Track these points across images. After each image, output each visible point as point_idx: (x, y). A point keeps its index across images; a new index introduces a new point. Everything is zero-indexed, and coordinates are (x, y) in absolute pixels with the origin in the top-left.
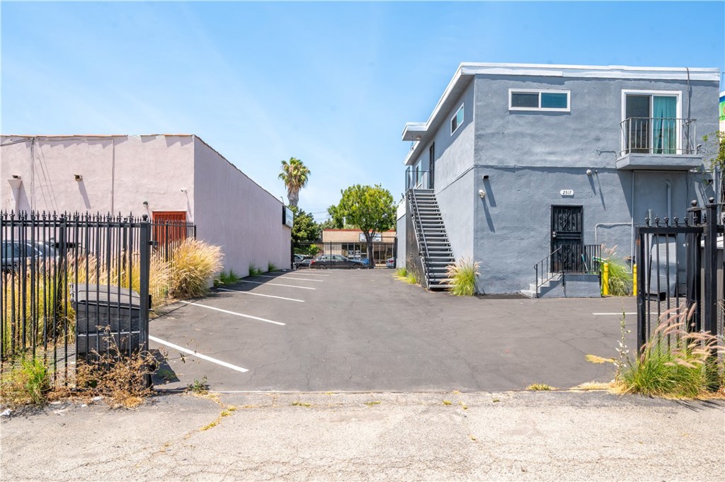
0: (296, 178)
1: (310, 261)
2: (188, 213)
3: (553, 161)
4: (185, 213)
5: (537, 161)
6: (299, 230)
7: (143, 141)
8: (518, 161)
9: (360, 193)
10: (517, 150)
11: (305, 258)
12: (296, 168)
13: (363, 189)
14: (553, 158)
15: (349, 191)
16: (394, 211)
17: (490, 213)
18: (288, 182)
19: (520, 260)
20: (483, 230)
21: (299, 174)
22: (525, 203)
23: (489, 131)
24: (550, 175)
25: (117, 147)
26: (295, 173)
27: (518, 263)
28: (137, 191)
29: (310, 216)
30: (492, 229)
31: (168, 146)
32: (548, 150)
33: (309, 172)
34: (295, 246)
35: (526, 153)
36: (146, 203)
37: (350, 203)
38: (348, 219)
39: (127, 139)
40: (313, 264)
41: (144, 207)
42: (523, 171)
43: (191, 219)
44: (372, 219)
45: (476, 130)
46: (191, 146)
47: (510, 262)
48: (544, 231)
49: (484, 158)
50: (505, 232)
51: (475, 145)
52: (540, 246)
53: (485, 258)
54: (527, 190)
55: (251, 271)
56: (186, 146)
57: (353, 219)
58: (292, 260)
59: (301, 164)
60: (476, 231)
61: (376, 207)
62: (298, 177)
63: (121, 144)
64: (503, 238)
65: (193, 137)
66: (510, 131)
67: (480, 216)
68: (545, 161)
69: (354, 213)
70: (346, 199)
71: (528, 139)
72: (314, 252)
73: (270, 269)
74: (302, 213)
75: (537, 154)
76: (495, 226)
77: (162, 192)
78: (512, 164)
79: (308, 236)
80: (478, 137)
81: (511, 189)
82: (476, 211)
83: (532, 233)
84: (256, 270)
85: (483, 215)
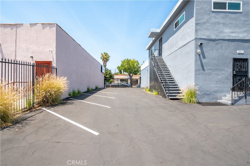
0: (106, 59)
1: (111, 85)
2: (53, 62)
3: (234, 36)
4: (51, 62)
5: (226, 36)
6: (107, 75)
7: (31, 27)
8: (217, 36)
9: (128, 61)
10: (216, 30)
11: (109, 84)
12: (106, 55)
13: (129, 60)
14: (233, 35)
15: (124, 61)
16: (140, 68)
17: (203, 62)
18: (103, 60)
19: (217, 85)
20: (199, 70)
21: (107, 57)
22: (220, 57)
23: (202, 21)
24: (232, 43)
25: (18, 29)
26: (105, 57)
27: (216, 87)
28: (28, 51)
29: (110, 71)
30: (204, 70)
31: (43, 29)
32: (231, 31)
33: (110, 57)
34: (105, 80)
35: (220, 32)
36: (32, 57)
37: (124, 65)
38: (124, 70)
39: (23, 26)
40: (112, 86)
41: (31, 59)
42: (219, 41)
43: (54, 65)
44: (132, 70)
45: (196, 20)
46: (54, 29)
47: (213, 86)
48: (229, 71)
49: (200, 34)
50: (210, 71)
51: (195, 28)
52: (227, 78)
53: (200, 84)
54: (221, 51)
55: (88, 89)
56: (52, 29)
57: (125, 70)
58: (105, 85)
59: (107, 54)
60: (196, 71)
61: (134, 66)
62: (106, 58)
63: (20, 28)
64: (209, 74)
65: (55, 25)
66: (212, 21)
67: (198, 63)
68: (230, 36)
69: (126, 68)
70: (123, 64)
71: (221, 25)
72: (111, 82)
73: (96, 88)
74: (107, 70)
75: (226, 33)
76: (205, 68)
77: (40, 52)
78: (213, 37)
79: (109, 77)
80: (197, 24)
81: (213, 50)
82: (196, 61)
83: (223, 72)
84: (91, 89)
85: (199, 63)
